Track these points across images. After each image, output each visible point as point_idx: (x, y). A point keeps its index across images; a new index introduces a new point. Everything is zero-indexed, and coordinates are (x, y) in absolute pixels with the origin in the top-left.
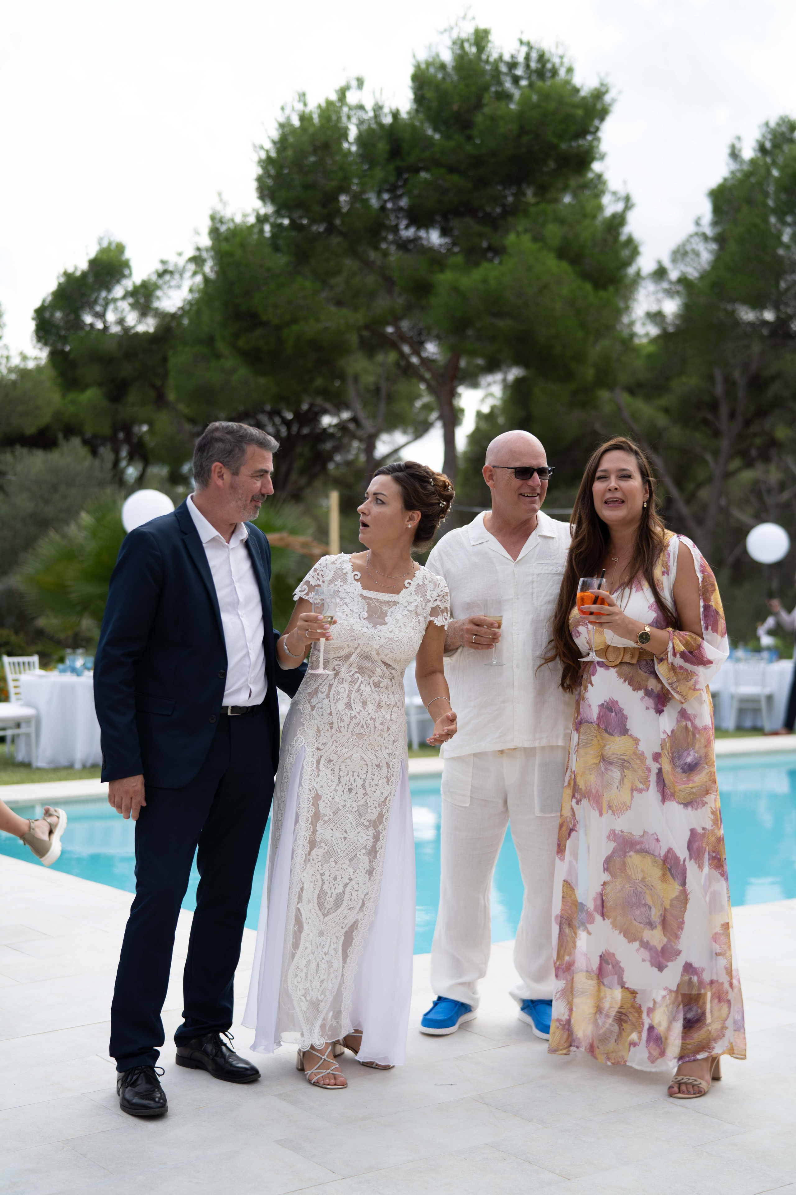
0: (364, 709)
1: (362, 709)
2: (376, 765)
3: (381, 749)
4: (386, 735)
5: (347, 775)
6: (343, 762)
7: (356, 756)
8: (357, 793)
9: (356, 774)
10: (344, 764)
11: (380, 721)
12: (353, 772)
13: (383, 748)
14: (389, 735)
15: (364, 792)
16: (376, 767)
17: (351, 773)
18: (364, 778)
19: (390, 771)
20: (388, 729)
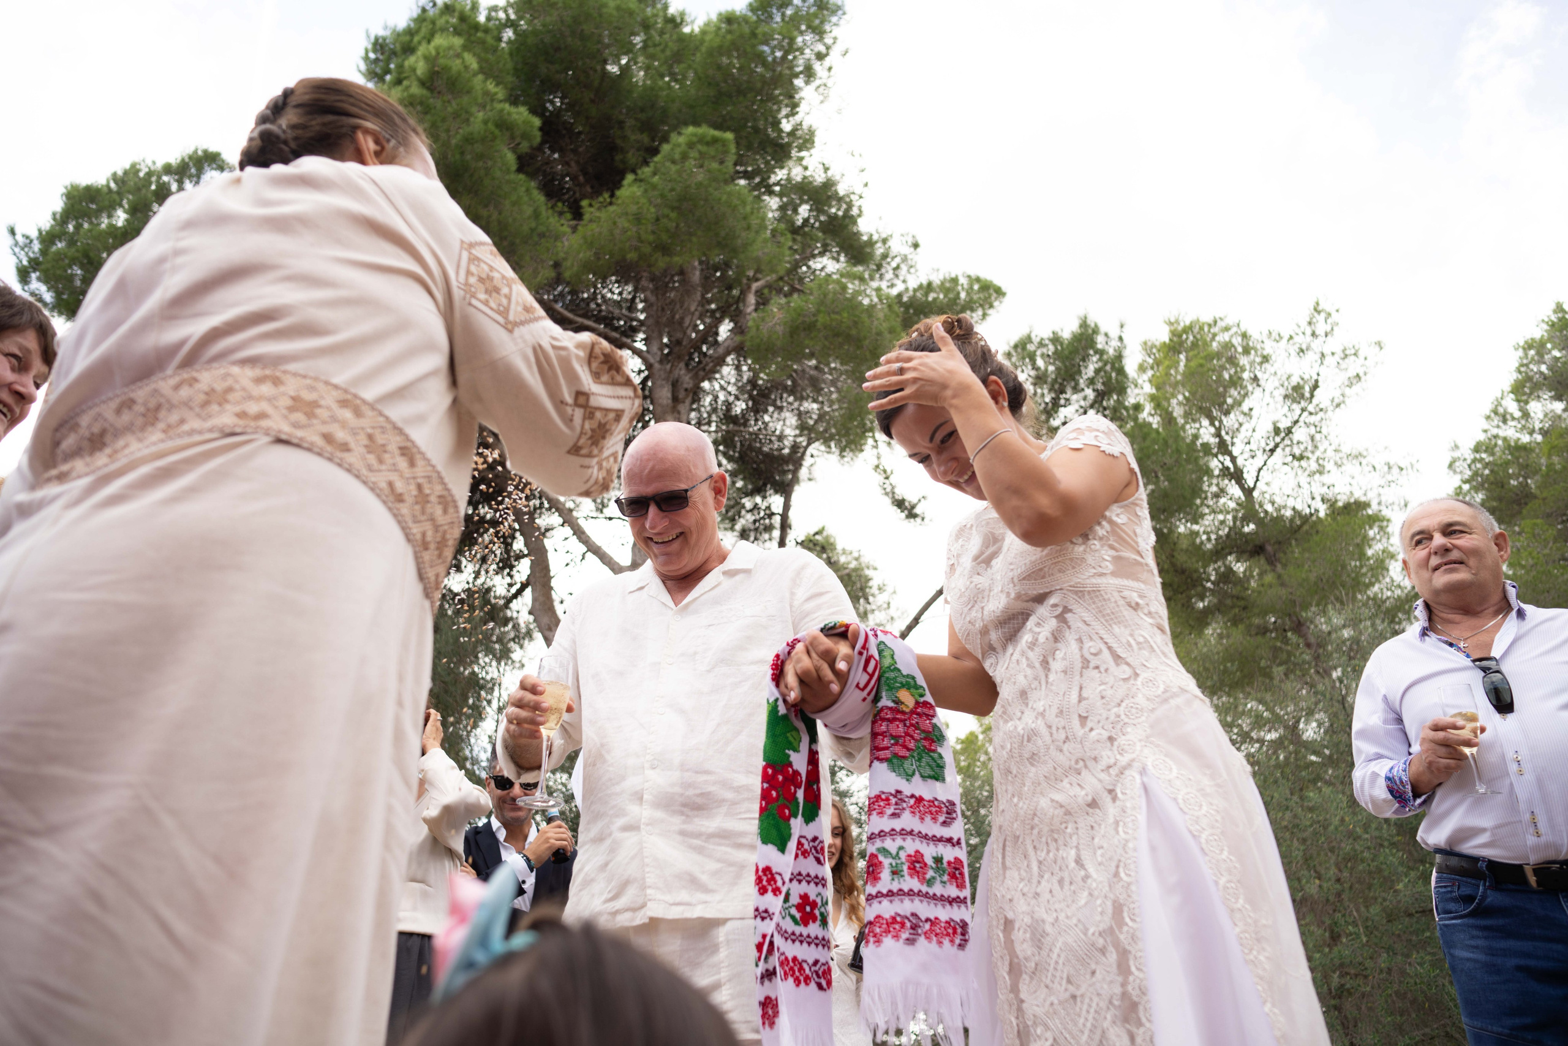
0: (1027, 705)
1: (1024, 708)
2: (1089, 805)
3: (1086, 767)
4: (1080, 732)
5: (1048, 852)
6: (1032, 828)
7: (1044, 803)
8: (1071, 883)
9: (1060, 842)
10: (1035, 831)
11: (1054, 710)
12: (1056, 841)
13: (1090, 764)
14: (1091, 730)
15: (1083, 873)
16: (1091, 811)
17: (1053, 846)
18: (1075, 844)
19: (1118, 803)
20: (1083, 719)
